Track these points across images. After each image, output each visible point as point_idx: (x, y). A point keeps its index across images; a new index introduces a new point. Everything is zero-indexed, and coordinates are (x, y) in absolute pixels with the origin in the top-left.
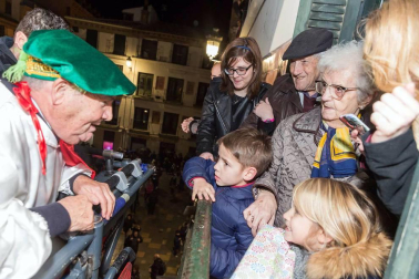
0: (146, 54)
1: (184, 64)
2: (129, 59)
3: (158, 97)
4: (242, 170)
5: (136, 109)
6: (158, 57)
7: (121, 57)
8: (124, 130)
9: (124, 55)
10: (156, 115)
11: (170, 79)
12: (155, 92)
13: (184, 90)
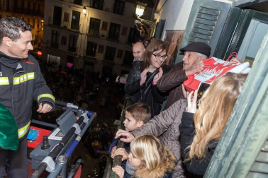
1: (122, 14)
3: (103, 36)
4: (136, 123)
5: (88, 42)
6: (104, 8)
8: (80, 56)
9: (81, 5)
10: (101, 47)
11: (111, 24)
12: (101, 32)
13: (121, 32)
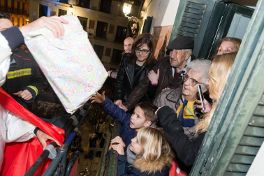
0: (82, 4)
1: (108, 12)
2: (71, 6)
3: (90, 35)
6: (91, 6)
7: (65, 5)
9: (67, 3)
11: (98, 22)
12: (89, 30)
13: (108, 30)
